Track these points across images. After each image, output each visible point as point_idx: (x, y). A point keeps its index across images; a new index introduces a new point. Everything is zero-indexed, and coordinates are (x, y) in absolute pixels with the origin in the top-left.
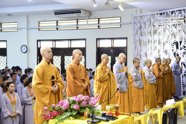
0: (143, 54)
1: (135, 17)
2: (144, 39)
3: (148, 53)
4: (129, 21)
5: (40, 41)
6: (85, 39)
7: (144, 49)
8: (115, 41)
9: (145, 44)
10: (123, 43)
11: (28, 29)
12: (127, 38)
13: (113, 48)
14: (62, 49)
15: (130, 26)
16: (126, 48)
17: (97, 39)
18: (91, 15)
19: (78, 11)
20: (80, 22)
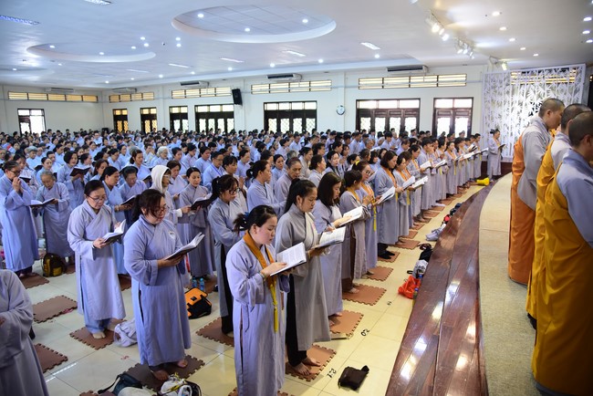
0: (495, 115)
1: (487, 76)
2: (499, 99)
3: (504, 114)
4: (478, 79)
5: (359, 100)
7: (498, 110)
8: (456, 100)
9: (500, 105)
10: (467, 104)
11: (345, 87)
12: (472, 98)
13: (453, 109)
14: (387, 110)
15: (480, 84)
16: (472, 109)
17: (435, 99)
18: (428, 71)
19: (419, 68)
20: (414, 79)
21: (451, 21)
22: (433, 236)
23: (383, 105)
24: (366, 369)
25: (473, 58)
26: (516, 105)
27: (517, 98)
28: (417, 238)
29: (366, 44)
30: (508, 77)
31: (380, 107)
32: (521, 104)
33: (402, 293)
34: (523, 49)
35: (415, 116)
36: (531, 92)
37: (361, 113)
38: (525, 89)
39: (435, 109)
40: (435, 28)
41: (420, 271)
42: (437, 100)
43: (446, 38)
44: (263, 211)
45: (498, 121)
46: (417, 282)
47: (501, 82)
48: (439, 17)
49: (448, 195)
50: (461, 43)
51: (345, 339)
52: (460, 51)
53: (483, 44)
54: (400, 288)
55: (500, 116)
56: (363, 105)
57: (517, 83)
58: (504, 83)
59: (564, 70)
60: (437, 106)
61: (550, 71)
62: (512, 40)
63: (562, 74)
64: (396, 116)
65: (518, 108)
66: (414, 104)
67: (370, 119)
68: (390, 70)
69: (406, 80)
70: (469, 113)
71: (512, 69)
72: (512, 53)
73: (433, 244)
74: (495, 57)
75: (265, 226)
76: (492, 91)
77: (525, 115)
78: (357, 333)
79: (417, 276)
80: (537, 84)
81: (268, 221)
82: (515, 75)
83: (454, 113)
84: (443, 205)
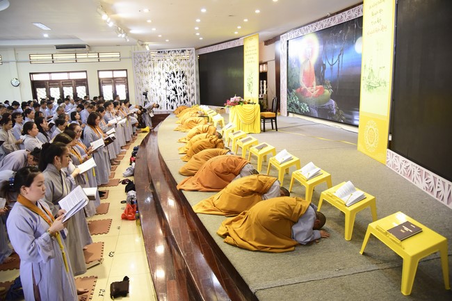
0: (144, 82)
1: (134, 54)
2: (145, 70)
3: (150, 81)
4: (129, 56)
5: (32, 74)
6: (86, 71)
7: (145, 79)
8: (114, 72)
9: (146, 74)
10: (123, 74)
11: (17, 62)
12: (126, 70)
13: (113, 78)
14: (60, 81)
15: (130, 60)
16: (127, 78)
17: (98, 71)
18: (90, 50)
19: (83, 47)
20: (79, 56)
21: (114, 13)
22: (129, 172)
23: (55, 77)
24: (126, 279)
25: (128, 40)
26: (157, 75)
27: (157, 69)
28: (116, 177)
29: (37, 25)
30: (149, 55)
31: (53, 79)
32: (160, 73)
33: (125, 218)
34: (160, 36)
35: (84, 85)
36: (165, 65)
37: (35, 85)
38: (161, 63)
39: (99, 79)
40: (105, 17)
41: (133, 198)
42: (100, 72)
43: (111, 24)
44: (27, 172)
45: (146, 86)
46: (133, 207)
47: (145, 58)
48: (106, 8)
49: (127, 142)
50: (120, 29)
51: (99, 264)
52: (120, 35)
53: (135, 31)
54: (123, 215)
55: (147, 83)
56: (36, 78)
57: (156, 59)
58: (147, 59)
59: (183, 51)
60: (100, 77)
61: (175, 51)
62: (154, 29)
63: (182, 54)
64: (68, 86)
65: (158, 77)
66: (82, 76)
67: (45, 89)
68: (58, 47)
69: (73, 56)
70: (125, 81)
71: (151, 49)
72: (152, 38)
73: (131, 179)
74: (141, 40)
75: (33, 185)
76: (139, 65)
77: (163, 81)
78: (106, 256)
79: (132, 203)
80: (168, 60)
81: (36, 179)
82: (154, 54)
83: (114, 81)
84: (124, 150)
